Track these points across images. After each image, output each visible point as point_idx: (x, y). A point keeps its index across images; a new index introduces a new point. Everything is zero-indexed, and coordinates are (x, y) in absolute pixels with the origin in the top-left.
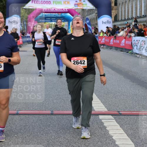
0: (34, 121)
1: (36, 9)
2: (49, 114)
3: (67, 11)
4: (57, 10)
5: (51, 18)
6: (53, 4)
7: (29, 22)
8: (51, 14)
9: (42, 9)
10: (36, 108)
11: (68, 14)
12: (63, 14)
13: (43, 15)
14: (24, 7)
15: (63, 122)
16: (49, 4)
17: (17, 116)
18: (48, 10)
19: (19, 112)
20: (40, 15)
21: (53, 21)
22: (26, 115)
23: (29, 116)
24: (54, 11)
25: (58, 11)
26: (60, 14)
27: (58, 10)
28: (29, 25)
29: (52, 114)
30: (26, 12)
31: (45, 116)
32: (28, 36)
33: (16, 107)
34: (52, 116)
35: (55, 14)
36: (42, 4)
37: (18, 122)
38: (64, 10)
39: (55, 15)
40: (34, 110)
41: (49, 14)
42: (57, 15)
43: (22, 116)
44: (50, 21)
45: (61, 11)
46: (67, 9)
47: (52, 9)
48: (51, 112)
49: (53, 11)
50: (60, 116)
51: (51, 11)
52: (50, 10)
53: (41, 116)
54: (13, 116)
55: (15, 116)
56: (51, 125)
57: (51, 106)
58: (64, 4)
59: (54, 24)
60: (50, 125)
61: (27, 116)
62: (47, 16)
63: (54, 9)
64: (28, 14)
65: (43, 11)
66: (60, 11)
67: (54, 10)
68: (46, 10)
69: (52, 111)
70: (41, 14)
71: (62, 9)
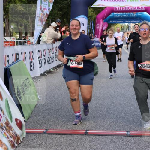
0: (106, 142)
1: (106, 8)
2: (124, 135)
3: (144, 9)
4: (131, 9)
5: (124, 18)
6: (128, 1)
7: (98, 23)
8: (125, 13)
9: (114, 8)
10: (109, 127)
11: (146, 13)
12: (139, 14)
13: (114, 15)
14: (93, 6)
15: (142, 145)
16: (122, 1)
17: (86, 137)
18: (121, 9)
19: (88, 132)
20: (110, 15)
21: (126, 21)
22: (96, 136)
23: (101, 137)
24: (129, 10)
25: (133, 10)
26: (135, 13)
27: (133, 8)
28: (97, 28)
29: (128, 135)
30: (93, 12)
31: (119, 137)
32: (96, 40)
33: (84, 126)
34: (129, 137)
35: (128, 13)
36: (114, 1)
37: (87, 144)
38: (141, 8)
39: (129, 15)
40: (106, 129)
41: (122, 13)
42: (131, 14)
43: (92, 137)
44: (122, 22)
45: (137, 9)
46: (144, 7)
47: (126, 7)
48: (127, 133)
49: (126, 10)
50: (138, 137)
51: (124, 10)
52: (123, 8)
53: (115, 137)
54: (81, 136)
55: (83, 136)
56: (128, 148)
57: (126, 125)
58: (141, 1)
59: (127, 25)
60: (126, 148)
61: (98, 137)
62: (119, 16)
63: (127, 7)
64: (97, 14)
65: (115, 10)
66: (135, 10)
67: (129, 8)
68: (118, 9)
69: (127, 131)
70: (112, 13)
71: (138, 8)
